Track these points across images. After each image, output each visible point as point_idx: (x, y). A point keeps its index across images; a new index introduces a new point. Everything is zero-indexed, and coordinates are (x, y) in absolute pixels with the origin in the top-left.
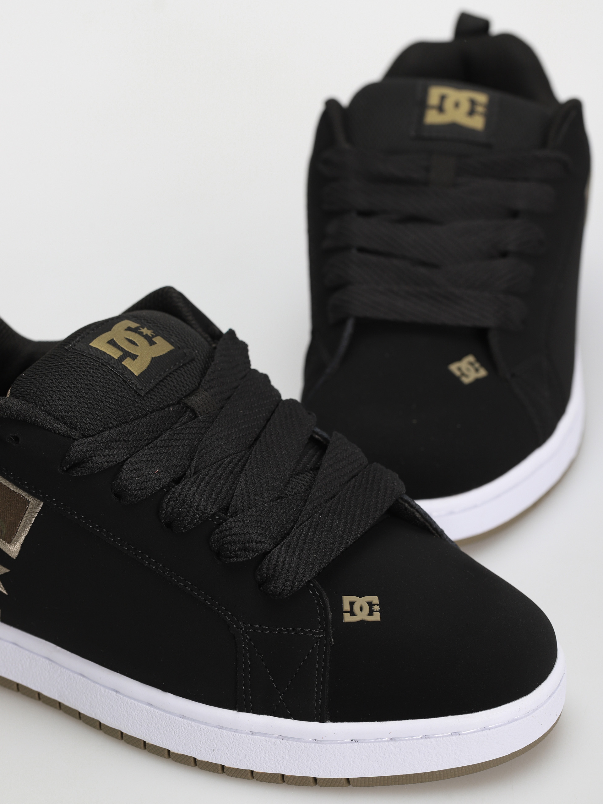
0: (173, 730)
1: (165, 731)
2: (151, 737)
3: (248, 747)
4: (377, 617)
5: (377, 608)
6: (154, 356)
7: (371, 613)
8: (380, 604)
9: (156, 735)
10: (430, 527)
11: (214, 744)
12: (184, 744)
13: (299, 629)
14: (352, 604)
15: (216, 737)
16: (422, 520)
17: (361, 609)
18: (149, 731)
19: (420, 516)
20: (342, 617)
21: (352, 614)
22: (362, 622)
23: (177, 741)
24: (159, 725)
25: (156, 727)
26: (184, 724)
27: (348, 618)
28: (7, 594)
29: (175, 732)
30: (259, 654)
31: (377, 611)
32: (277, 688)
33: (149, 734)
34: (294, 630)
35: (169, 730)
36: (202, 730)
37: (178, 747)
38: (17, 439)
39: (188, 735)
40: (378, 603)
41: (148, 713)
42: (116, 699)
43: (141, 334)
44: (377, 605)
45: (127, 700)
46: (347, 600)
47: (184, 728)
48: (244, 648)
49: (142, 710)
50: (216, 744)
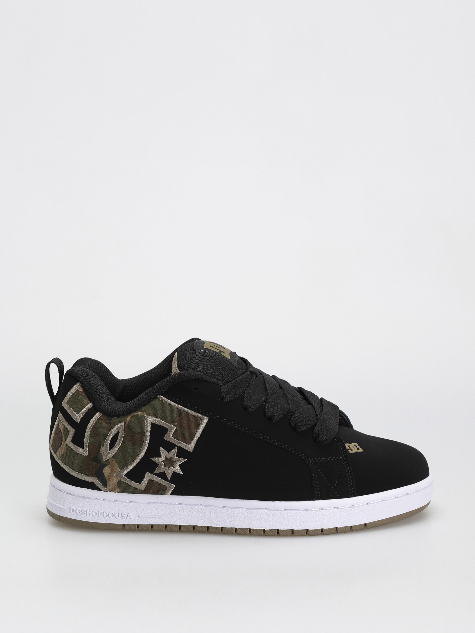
0: (281, 518)
1: (277, 520)
2: (269, 526)
3: (321, 516)
4: (361, 450)
5: (359, 447)
7: (358, 449)
9: (271, 524)
10: (349, 424)
11: (304, 519)
12: (288, 524)
14: (349, 446)
15: (305, 515)
16: (347, 420)
17: (353, 448)
18: (267, 523)
19: (346, 418)
21: (351, 450)
22: (357, 452)
23: (284, 523)
24: (274, 518)
25: (272, 519)
26: (288, 513)
28: (183, 474)
29: (282, 519)
30: (320, 471)
32: (331, 486)
33: (267, 524)
34: (332, 458)
35: (279, 519)
36: (297, 513)
37: (284, 526)
38: (196, 389)
39: (290, 518)
40: (358, 445)
41: (267, 514)
42: (247, 513)
45: (254, 511)
46: (346, 445)
47: (288, 515)
48: (313, 470)
49: (263, 513)
50: (305, 519)
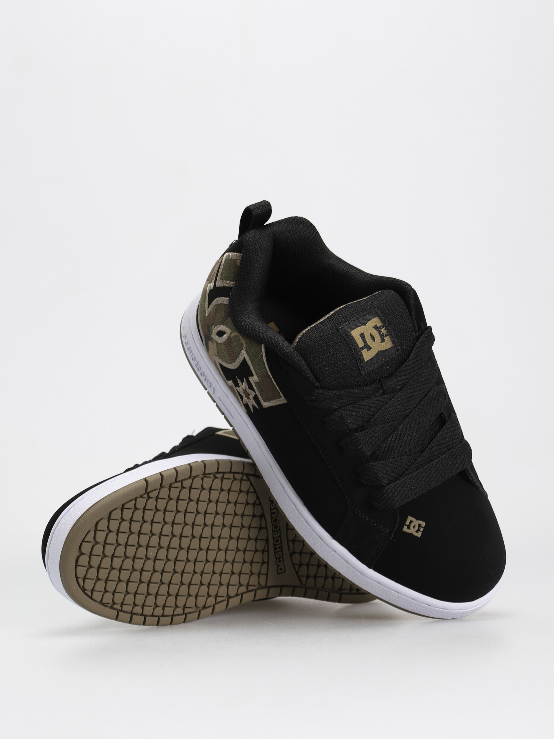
4: (419, 535)
5: (422, 529)
6: (379, 350)
7: (417, 531)
8: (424, 528)
13: (379, 524)
14: (411, 522)
15: (318, 541)
17: (414, 527)
20: (403, 527)
21: (409, 528)
22: (411, 534)
27: (405, 529)
30: (355, 523)
31: (421, 531)
32: (356, 542)
34: (376, 523)
40: (424, 526)
43: (380, 332)
44: (423, 528)
46: (410, 518)
48: (349, 517)
